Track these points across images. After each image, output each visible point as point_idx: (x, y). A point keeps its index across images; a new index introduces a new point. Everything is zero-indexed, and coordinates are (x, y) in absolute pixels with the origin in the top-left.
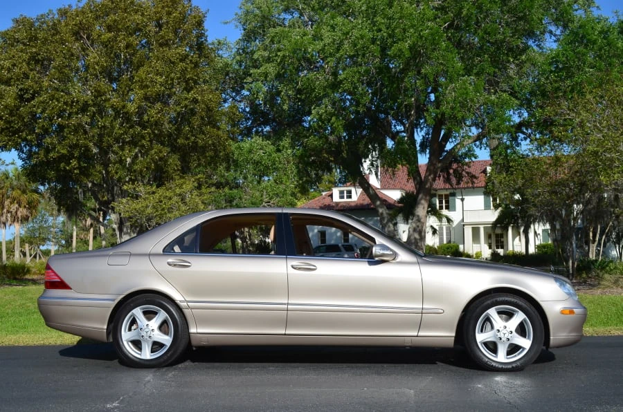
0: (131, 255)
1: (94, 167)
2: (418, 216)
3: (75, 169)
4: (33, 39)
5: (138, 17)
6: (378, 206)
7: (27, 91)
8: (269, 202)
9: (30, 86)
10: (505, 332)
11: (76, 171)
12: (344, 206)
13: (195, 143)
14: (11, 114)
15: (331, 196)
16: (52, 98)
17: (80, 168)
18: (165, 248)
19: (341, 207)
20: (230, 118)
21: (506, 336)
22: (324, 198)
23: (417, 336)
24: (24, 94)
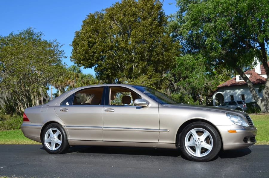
0: (49, 107)
1: (118, 72)
2: (267, 87)
3: (109, 73)
4: (93, 21)
5: (133, 9)
6: (248, 83)
7: (91, 42)
8: (207, 83)
9: (91, 41)
10: (199, 141)
11: (110, 74)
12: (241, 84)
13: (159, 59)
14: (85, 53)
15: (235, 79)
16: (99, 45)
17: (111, 73)
18: (61, 104)
19: (240, 84)
20: (176, 47)
21: (199, 143)
22: (232, 80)
23: (158, 143)
24: (90, 44)
